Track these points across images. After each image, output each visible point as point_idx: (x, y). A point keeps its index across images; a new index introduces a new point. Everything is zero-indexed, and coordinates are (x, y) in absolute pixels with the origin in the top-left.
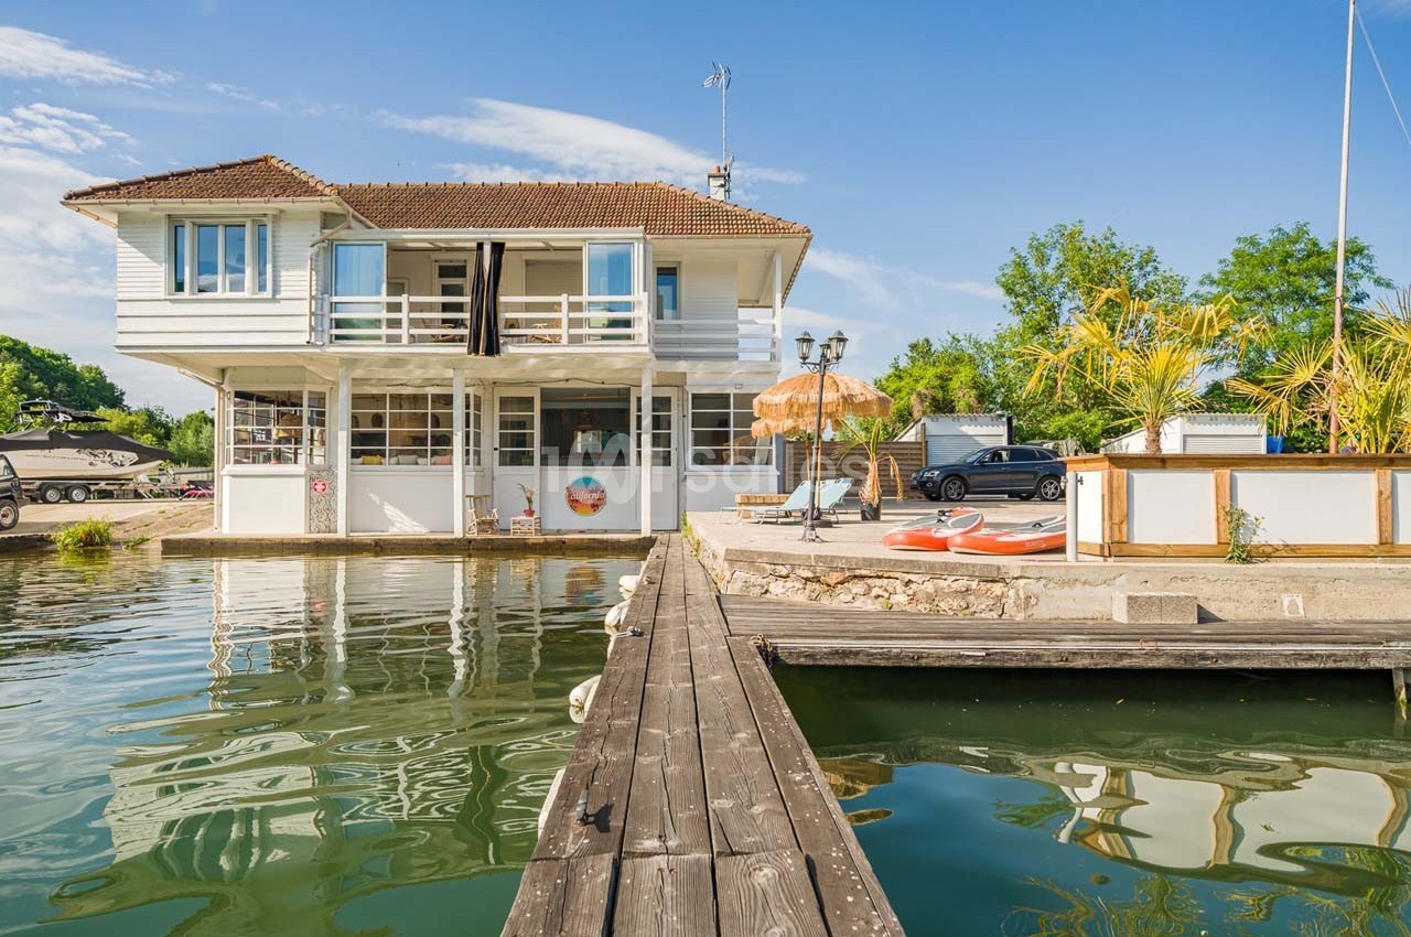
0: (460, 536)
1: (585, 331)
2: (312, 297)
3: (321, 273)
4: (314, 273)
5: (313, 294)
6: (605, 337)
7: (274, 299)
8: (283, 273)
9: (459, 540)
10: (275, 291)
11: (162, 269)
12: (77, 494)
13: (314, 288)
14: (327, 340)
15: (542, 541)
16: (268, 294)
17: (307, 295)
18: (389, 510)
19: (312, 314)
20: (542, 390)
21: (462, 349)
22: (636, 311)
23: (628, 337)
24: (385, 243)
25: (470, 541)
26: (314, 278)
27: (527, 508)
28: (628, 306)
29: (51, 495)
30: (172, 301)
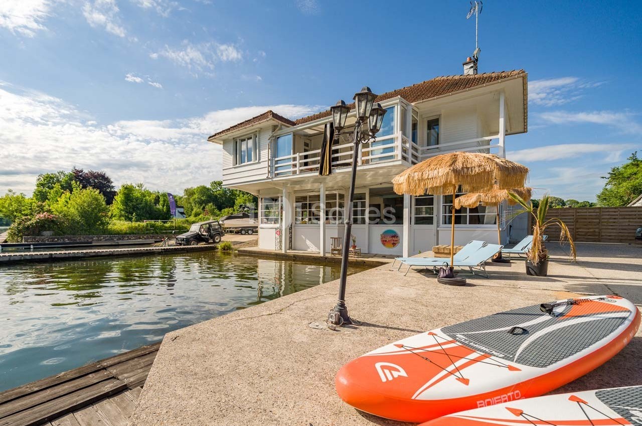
0: (322, 256)
1: (370, 157)
2: (269, 160)
3: (272, 150)
4: (270, 150)
5: (270, 158)
6: (381, 158)
7: (259, 163)
8: (262, 152)
9: (322, 257)
10: (259, 159)
11: (232, 158)
12: (250, 232)
13: (270, 156)
14: (274, 176)
15: (355, 261)
16: (257, 161)
17: (267, 159)
18: (308, 242)
19: (269, 166)
20: (370, 189)
21: (317, 174)
22: (396, 142)
23: (392, 157)
24: (292, 133)
25: (326, 258)
26: (270, 152)
27: (353, 245)
28: (392, 141)
29: (243, 232)
30: (235, 168)
